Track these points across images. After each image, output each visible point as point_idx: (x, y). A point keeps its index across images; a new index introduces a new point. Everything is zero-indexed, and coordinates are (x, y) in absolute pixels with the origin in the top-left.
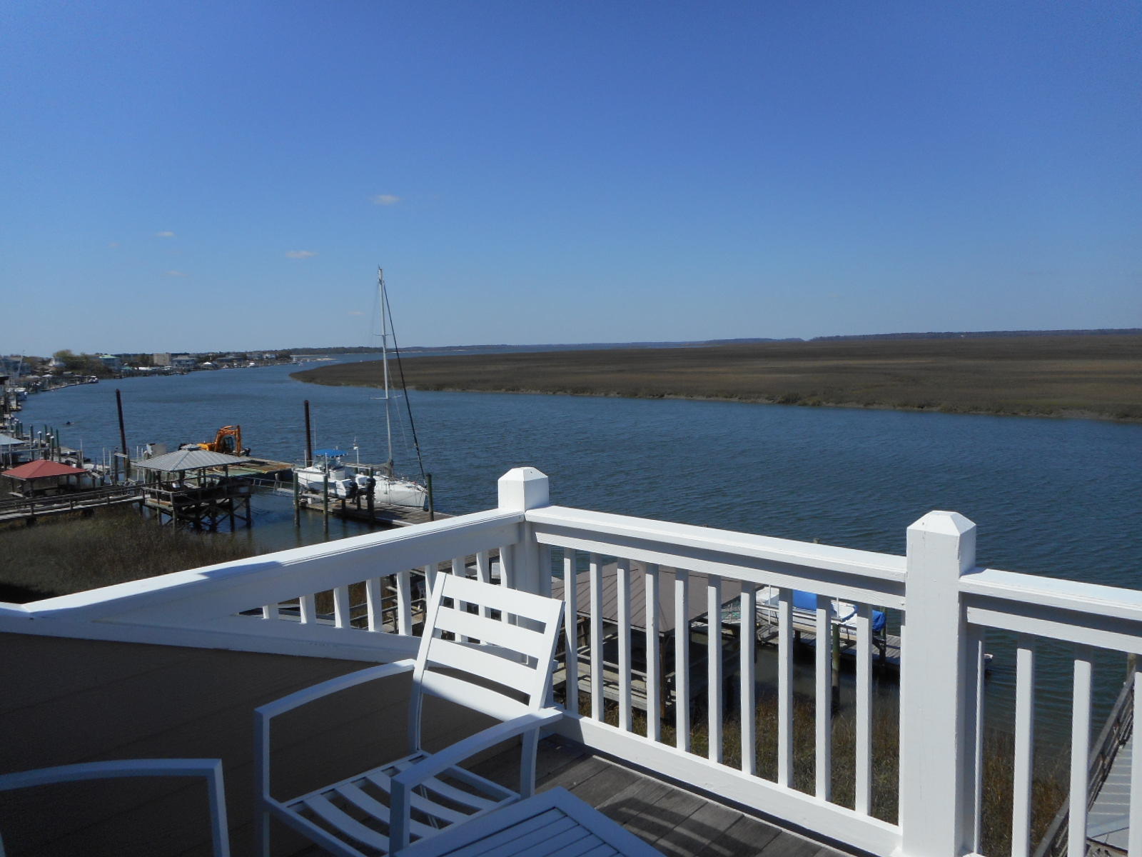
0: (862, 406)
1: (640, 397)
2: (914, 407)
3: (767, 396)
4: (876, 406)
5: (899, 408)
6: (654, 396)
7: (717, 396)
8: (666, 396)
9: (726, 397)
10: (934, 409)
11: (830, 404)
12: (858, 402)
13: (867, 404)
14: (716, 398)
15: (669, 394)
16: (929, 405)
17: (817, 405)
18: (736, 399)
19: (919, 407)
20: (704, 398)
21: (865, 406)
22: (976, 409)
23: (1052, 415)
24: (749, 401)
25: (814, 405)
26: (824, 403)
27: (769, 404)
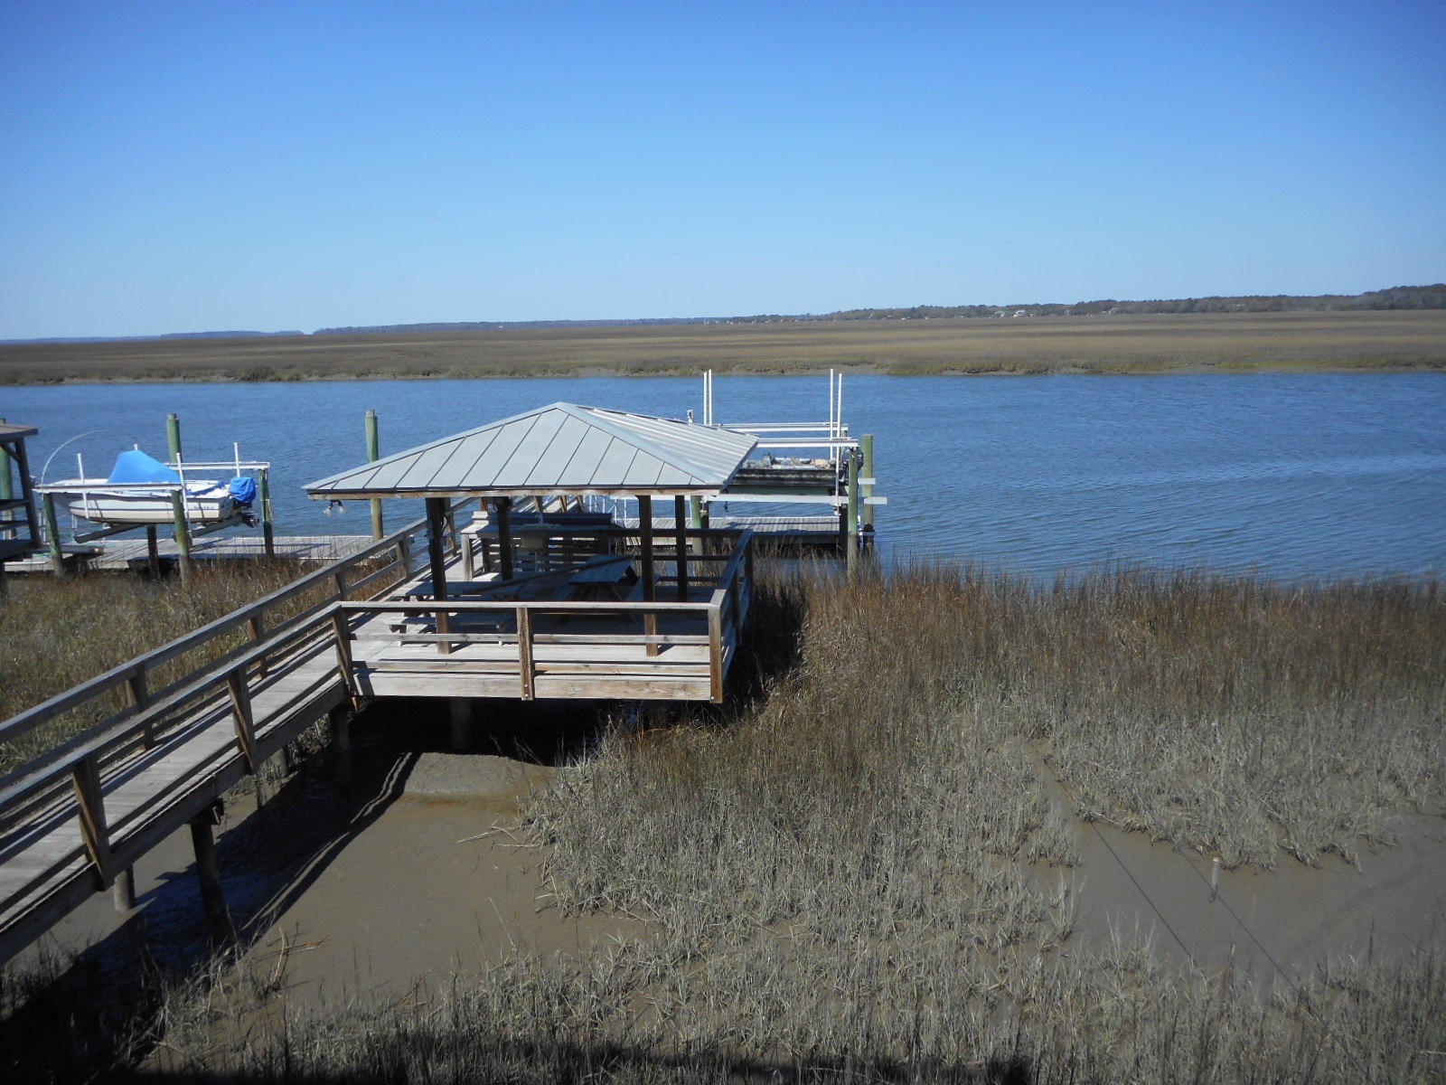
0: (354, 377)
1: (22, 384)
2: (417, 374)
3: (224, 371)
4: (370, 376)
5: (401, 377)
6: (45, 381)
7: (149, 376)
8: (66, 380)
9: (165, 377)
10: (443, 376)
11: (313, 378)
12: (349, 373)
13: (360, 375)
14: (150, 380)
15: (73, 377)
16: (436, 372)
17: (297, 379)
18: (180, 379)
19: (424, 374)
20: (130, 380)
21: (358, 376)
22: (488, 372)
23: (570, 374)
24: (198, 380)
25: (291, 380)
26: (306, 376)
27: (229, 382)
